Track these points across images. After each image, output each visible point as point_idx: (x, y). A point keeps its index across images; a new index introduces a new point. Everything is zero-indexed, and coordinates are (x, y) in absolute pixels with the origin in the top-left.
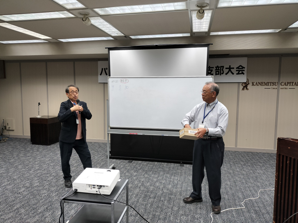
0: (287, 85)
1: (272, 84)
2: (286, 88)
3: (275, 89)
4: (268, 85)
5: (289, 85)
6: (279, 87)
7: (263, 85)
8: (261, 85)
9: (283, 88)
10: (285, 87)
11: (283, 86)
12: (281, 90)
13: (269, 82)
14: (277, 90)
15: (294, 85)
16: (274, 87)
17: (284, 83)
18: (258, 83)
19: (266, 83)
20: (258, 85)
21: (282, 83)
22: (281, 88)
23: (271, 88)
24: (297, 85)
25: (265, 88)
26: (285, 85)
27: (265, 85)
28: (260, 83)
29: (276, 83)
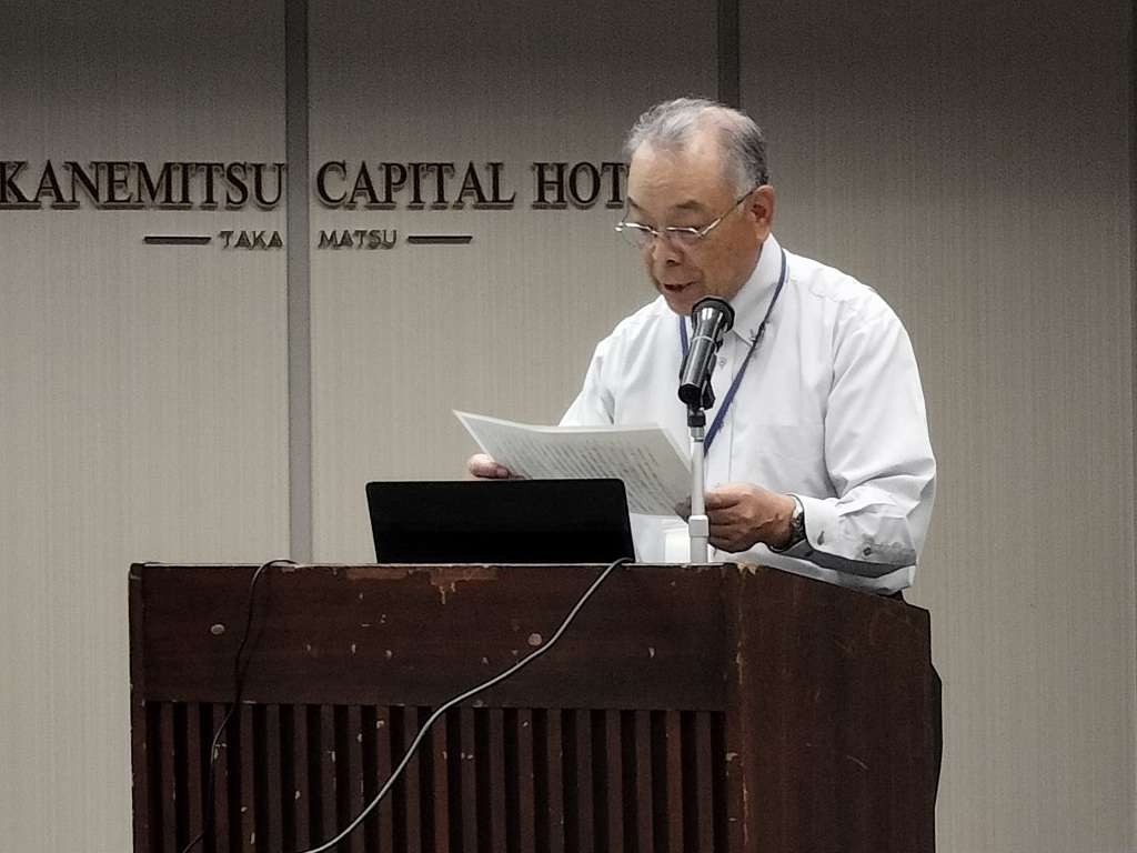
0: (381, 197)
1: (221, 188)
2: (376, 241)
3: (258, 254)
4: (177, 197)
5: (403, 197)
6: (298, 224)
7: (120, 196)
8: (104, 197)
9: (346, 241)
10: (362, 219)
11: (340, 212)
12: (321, 259)
13: (185, 166)
14: (278, 257)
15: (459, 205)
16: (250, 220)
17: (353, 172)
18: (63, 179)
19: (155, 180)
20: (67, 197)
21: (331, 179)
23: (218, 242)
24: (488, 195)
25: (149, 240)
26: (362, 201)
27: (146, 197)
28: (90, 175)
29: (269, 179)
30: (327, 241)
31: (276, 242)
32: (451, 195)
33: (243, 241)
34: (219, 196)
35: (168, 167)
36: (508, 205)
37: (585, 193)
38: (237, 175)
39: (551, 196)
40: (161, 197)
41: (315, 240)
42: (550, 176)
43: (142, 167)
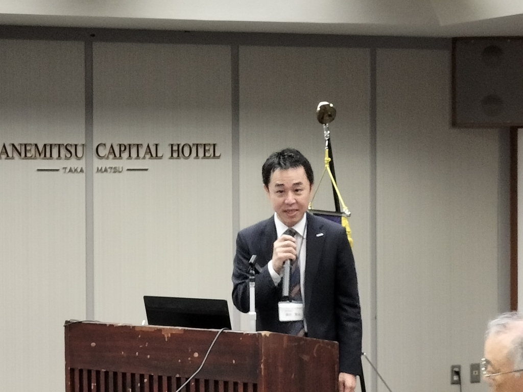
0: (117, 155)
1: (63, 152)
2: (116, 170)
3: (76, 174)
4: (48, 155)
5: (125, 155)
6: (89, 164)
7: (29, 155)
8: (23, 155)
9: (106, 170)
10: (111, 163)
11: (104, 161)
12: (97, 177)
13: (51, 145)
14: (82, 176)
15: (144, 158)
16: (73, 163)
17: (108, 146)
18: (9, 149)
19: (40, 150)
20: (10, 155)
21: (100, 149)
22: (98, 170)
23: (62, 171)
24: (154, 154)
25: (39, 170)
26: (111, 156)
27: (38, 155)
28: (18, 148)
29: (80, 149)
30: (99, 170)
31: (82, 171)
32: (141, 155)
33: (70, 171)
34: (62, 155)
35: (45, 145)
36: (161, 158)
37: (186, 153)
38: (69, 148)
39: (175, 155)
40: (43, 155)
41: (95, 170)
42: (175, 148)
43: (36, 145)
